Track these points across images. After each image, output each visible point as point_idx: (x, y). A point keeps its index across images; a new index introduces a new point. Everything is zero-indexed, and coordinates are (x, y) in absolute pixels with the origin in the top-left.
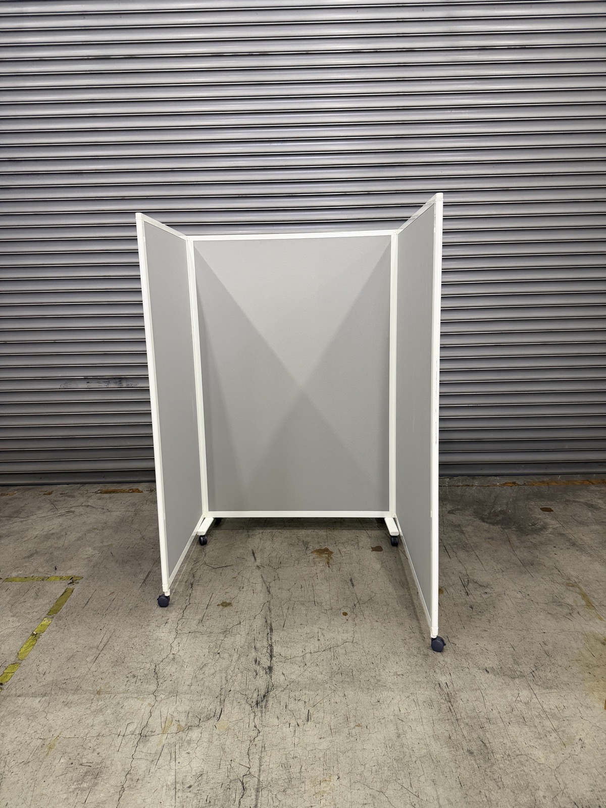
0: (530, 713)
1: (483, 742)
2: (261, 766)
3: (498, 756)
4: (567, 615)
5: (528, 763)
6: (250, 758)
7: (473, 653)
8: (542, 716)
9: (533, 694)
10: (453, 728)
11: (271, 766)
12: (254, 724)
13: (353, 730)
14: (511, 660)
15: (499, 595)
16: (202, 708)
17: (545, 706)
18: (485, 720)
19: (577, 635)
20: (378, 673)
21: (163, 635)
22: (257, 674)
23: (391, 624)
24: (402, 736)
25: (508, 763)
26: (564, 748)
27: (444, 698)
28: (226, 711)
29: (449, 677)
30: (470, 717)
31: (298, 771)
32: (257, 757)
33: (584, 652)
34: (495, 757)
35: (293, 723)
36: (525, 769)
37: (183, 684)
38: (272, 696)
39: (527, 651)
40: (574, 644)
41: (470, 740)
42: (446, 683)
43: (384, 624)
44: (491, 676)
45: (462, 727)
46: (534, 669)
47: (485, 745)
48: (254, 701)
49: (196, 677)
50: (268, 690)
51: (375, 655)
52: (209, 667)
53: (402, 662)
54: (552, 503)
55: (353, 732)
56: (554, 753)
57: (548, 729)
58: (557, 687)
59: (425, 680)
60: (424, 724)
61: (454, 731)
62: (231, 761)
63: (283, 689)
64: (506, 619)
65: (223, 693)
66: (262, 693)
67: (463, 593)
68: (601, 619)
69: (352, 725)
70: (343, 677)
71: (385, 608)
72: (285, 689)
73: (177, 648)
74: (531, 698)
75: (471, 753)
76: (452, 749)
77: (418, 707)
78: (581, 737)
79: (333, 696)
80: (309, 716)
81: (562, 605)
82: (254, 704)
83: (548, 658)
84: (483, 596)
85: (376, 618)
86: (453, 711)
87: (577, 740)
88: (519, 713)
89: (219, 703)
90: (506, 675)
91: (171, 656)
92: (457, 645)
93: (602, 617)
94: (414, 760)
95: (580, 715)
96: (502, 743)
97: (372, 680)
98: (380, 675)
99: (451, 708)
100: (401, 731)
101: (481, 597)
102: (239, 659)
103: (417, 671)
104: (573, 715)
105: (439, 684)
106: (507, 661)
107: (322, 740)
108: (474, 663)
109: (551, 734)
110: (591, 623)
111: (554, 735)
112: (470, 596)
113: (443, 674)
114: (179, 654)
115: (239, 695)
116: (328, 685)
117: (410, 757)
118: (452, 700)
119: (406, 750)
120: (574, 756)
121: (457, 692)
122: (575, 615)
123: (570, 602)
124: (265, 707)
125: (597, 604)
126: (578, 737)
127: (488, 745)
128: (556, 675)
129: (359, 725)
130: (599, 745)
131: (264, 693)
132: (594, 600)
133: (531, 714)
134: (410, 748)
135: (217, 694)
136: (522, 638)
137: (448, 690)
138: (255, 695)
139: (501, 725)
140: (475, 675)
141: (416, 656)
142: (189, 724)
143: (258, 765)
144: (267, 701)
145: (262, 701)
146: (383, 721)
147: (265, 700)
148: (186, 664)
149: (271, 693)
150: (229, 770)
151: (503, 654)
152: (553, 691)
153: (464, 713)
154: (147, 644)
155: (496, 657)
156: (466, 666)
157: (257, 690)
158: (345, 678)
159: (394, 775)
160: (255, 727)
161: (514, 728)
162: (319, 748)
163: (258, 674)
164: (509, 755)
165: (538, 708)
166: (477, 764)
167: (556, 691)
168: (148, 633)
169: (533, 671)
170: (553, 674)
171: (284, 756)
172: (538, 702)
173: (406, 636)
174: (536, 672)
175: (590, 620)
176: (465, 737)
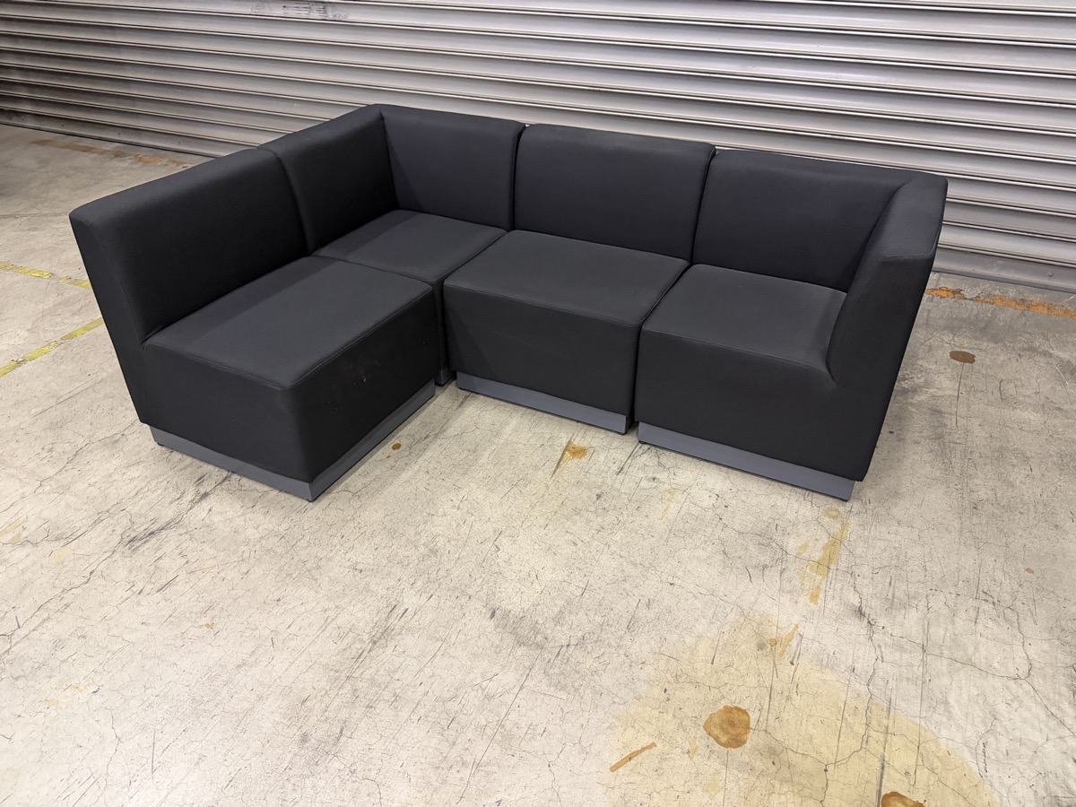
0: (472, 717)
2: (34, 630)
4: (756, 567)
6: (37, 613)
7: (508, 574)
8: (487, 730)
11: (44, 636)
12: (94, 568)
13: (196, 629)
14: (557, 610)
15: (673, 490)
16: (68, 521)
17: (512, 716)
19: (728, 610)
20: (331, 555)
22: (179, 498)
23: (443, 483)
24: (244, 668)
27: (373, 633)
28: (86, 537)
29: (423, 600)
30: (373, 683)
31: (65, 657)
32: (45, 616)
33: (703, 648)
35: (139, 586)
37: (86, 480)
38: (159, 537)
39: (600, 605)
40: (701, 627)
41: (327, 719)
42: (406, 610)
43: (432, 481)
45: (340, 693)
46: (573, 642)
47: (338, 739)
48: (133, 535)
49: (110, 476)
50: (166, 526)
51: (362, 524)
52: (140, 467)
53: (385, 550)
54: (991, 345)
55: (193, 632)
57: (468, 758)
58: (576, 690)
59: (384, 592)
60: (297, 662)
61: (323, 693)
62: (13, 608)
64: (634, 535)
65: (111, 511)
66: (154, 528)
67: (615, 468)
68: (814, 598)
69: (204, 621)
70: (278, 544)
71: (464, 455)
72: (186, 533)
75: (304, 740)
77: (319, 632)
78: (506, 797)
79: (232, 567)
80: (168, 585)
81: (769, 545)
82: (129, 539)
83: (621, 633)
84: (643, 483)
85: (432, 466)
86: (361, 660)
87: (493, 800)
88: (456, 709)
89: (91, 523)
92: (500, 551)
93: (821, 596)
94: (216, 711)
97: (310, 563)
98: (330, 559)
99: (365, 653)
101: (638, 484)
102: (185, 468)
103: (389, 574)
104: (540, 754)
105: (394, 607)
106: (546, 610)
107: (143, 627)
108: (490, 592)
109: (462, 769)
110: (785, 599)
111: (466, 773)
112: (621, 477)
113: (421, 591)
115: (126, 521)
116: (246, 548)
117: (216, 706)
118: (381, 642)
119: (224, 691)
121: (404, 632)
122: (772, 572)
123: (794, 544)
124: (133, 550)
127: (343, 739)
128: (601, 668)
131: (156, 529)
132: (843, 558)
133: (474, 719)
135: (105, 509)
136: (621, 579)
137: (395, 621)
138: (143, 528)
140: (467, 614)
141: (416, 547)
142: (29, 539)
143: (33, 628)
144: (145, 542)
145: (141, 539)
147: (146, 539)
148: (122, 453)
149: (164, 532)
151: (555, 594)
153: (373, 671)
155: (537, 595)
156: (472, 593)
157: (153, 521)
158: (279, 546)
159: (164, 722)
160: (91, 573)
161: (416, 730)
162: (125, 637)
164: (353, 772)
165: (497, 714)
167: (564, 696)
169: (568, 646)
170: (596, 664)
171: (73, 630)
172: (510, 703)
173: (441, 510)
174: (572, 649)
175: (790, 592)
176: (326, 711)
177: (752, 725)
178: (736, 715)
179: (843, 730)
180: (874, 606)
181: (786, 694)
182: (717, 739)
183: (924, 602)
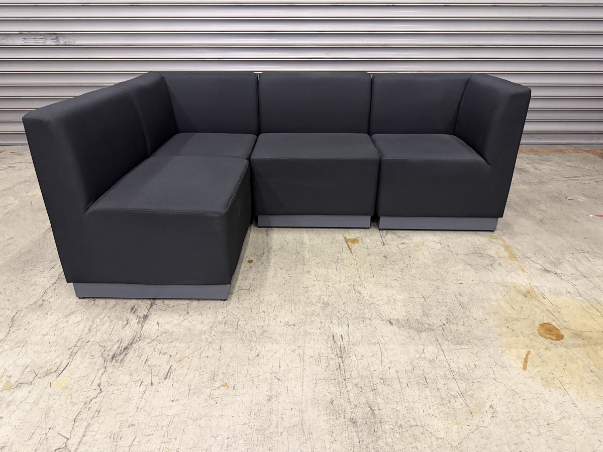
0: (433, 373)
1: (371, 409)
2: (84, 436)
3: (387, 427)
4: (488, 266)
5: (423, 436)
6: (75, 425)
7: (378, 303)
8: (448, 376)
9: (440, 351)
10: (338, 390)
11: (97, 437)
12: (98, 382)
13: (217, 391)
14: (421, 311)
15: (418, 246)
16: (46, 361)
17: (453, 365)
18: (378, 381)
19: (496, 286)
20: (266, 323)
21: (42, 279)
22: (127, 324)
23: (297, 271)
24: (273, 399)
25: (397, 436)
26: (471, 418)
27: (335, 352)
28: (73, 365)
29: (346, 328)
30: (362, 377)
31: (129, 443)
32: (85, 424)
33: (503, 304)
34: (383, 428)
35: (147, 381)
36: (418, 445)
37: (37, 333)
38: (134, 349)
39: (439, 302)
40: (493, 296)
41: (356, 406)
42: (342, 335)
43: (289, 272)
44: (394, 328)
45: (349, 389)
46: (445, 322)
47: (373, 412)
48: (111, 354)
49: (56, 325)
50: (133, 341)
51: (270, 303)
52: (76, 314)
53: (297, 311)
55: (216, 393)
56: (457, 424)
57: (453, 393)
58: (469, 342)
59: (319, 331)
60: (304, 383)
61: (338, 393)
62: (50, 429)
63: (150, 340)
64: (420, 269)
65: (78, 345)
67: (379, 243)
68: (523, 270)
69: (217, 384)
70: (226, 327)
71: (294, 256)
72: (153, 341)
73: (51, 294)
74: (438, 354)
75: (353, 422)
76: (331, 417)
77: (302, 363)
78: (492, 403)
80: (169, 373)
81: (483, 256)
82: (110, 357)
83: (462, 310)
84: (400, 246)
85: (281, 266)
86: (342, 368)
87: (487, 407)
88: (421, 372)
89: (68, 356)
90: (412, 328)
91: (40, 302)
92: (362, 294)
93: (525, 269)
94: (280, 430)
95: (493, 376)
96: (395, 410)
97: (258, 331)
98: (268, 325)
99: (341, 364)
100: (274, 393)
101: (398, 247)
102: (115, 306)
103: (312, 322)
104: (485, 376)
105: (333, 336)
106: (415, 313)
107: (174, 403)
108: (378, 314)
109: (456, 399)
110: (513, 274)
111: (460, 400)
112: (386, 246)
113: (340, 324)
114: (51, 300)
115: (97, 347)
116: (206, 336)
117: (277, 427)
118: (344, 355)
119: (273, 417)
120: (482, 428)
121: (352, 346)
122: (496, 265)
123: (492, 253)
124: (121, 362)
125: (520, 255)
126: (488, 404)
127: (377, 412)
128: (470, 328)
129: (225, 385)
130: (515, 415)
131: (126, 345)
132: (517, 252)
133: (436, 374)
134: (279, 415)
135: (72, 345)
136: (436, 288)
137: (342, 343)
138: (115, 347)
139: (398, 387)
140: (377, 327)
141: (314, 305)
142: (20, 382)
143: (81, 435)
144: (126, 354)
145: (120, 354)
146: (256, 380)
147: (124, 353)
148: (53, 310)
149: (135, 345)
150: (41, 442)
151: (412, 304)
152: (464, 346)
153: (355, 371)
154: (19, 290)
155: (403, 307)
156: (369, 317)
157: (120, 342)
158: (227, 329)
160: (99, 385)
161: (412, 391)
162: (167, 414)
163: (129, 324)
164: (401, 426)
165: (444, 367)
166: (359, 438)
167: (467, 347)
168: (26, 278)
169: (444, 324)
170: (466, 328)
171: (119, 424)
172: (445, 360)
173: (309, 284)
174: (447, 325)
175: (512, 271)
176: (350, 402)
177: (558, 328)
178: (547, 326)
179: (592, 316)
180: (548, 266)
181: (556, 310)
182: (551, 339)
183: (564, 260)
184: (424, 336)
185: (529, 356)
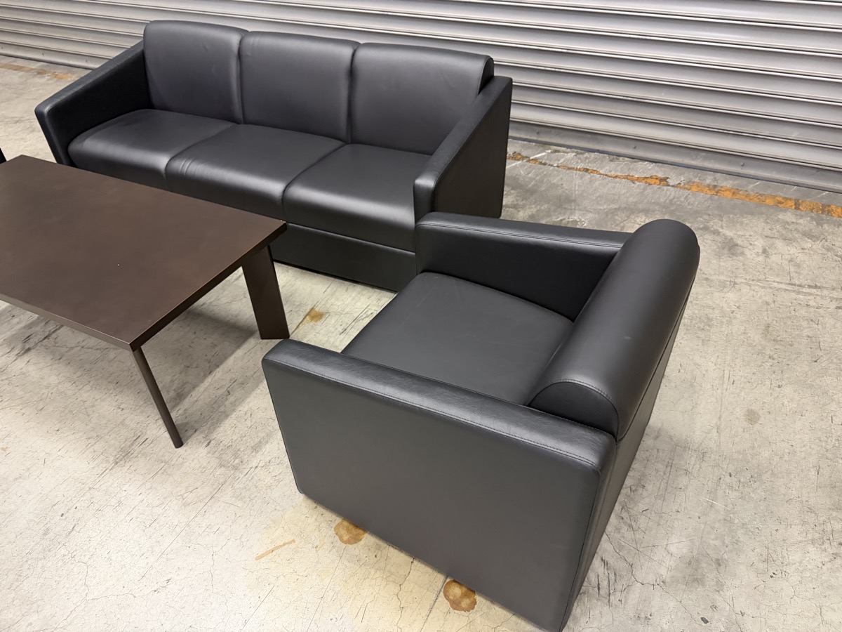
1: (74, 527)
3: (63, 551)
5: (76, 576)
9: (209, 497)
10: (74, 496)
18: (114, 503)
25: (60, 564)
26: (136, 581)
27: (117, 456)
34: (58, 551)
42: (147, 439)
44: (205, 450)
47: (70, 533)
58: (251, 500)
59: (134, 426)
61: (69, 499)
63: (5, 378)
67: (340, 329)
74: (202, 500)
76: (37, 519)
79: (32, 405)
90: (220, 458)
92: (230, 395)
95: (217, 550)
96: (88, 539)
99: (108, 471)
100: (27, 474)
103: (142, 412)
104: (209, 546)
108: (211, 427)
112: (342, 336)
126: (170, 576)
127: (74, 533)
129: (4, 449)
134: (7, 497)
139: (122, 517)
146: (29, 455)
153: (109, 483)
161: (126, 528)
163: (10, 353)
166: (32, 549)
167: (241, 505)
169: (256, 467)
182: (341, 538)
184: (218, 473)
185: (286, 546)
